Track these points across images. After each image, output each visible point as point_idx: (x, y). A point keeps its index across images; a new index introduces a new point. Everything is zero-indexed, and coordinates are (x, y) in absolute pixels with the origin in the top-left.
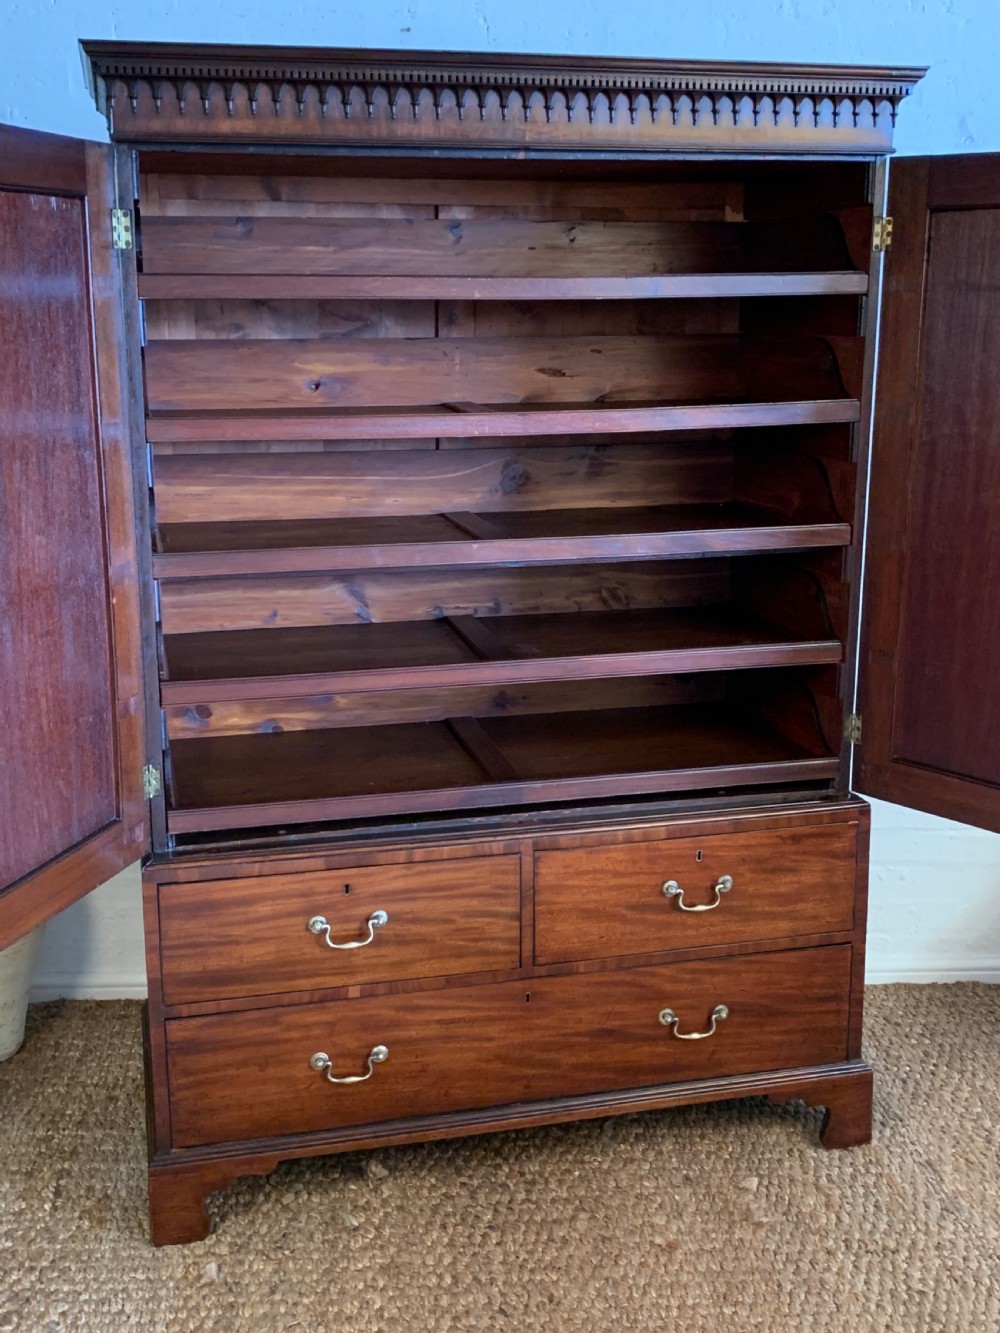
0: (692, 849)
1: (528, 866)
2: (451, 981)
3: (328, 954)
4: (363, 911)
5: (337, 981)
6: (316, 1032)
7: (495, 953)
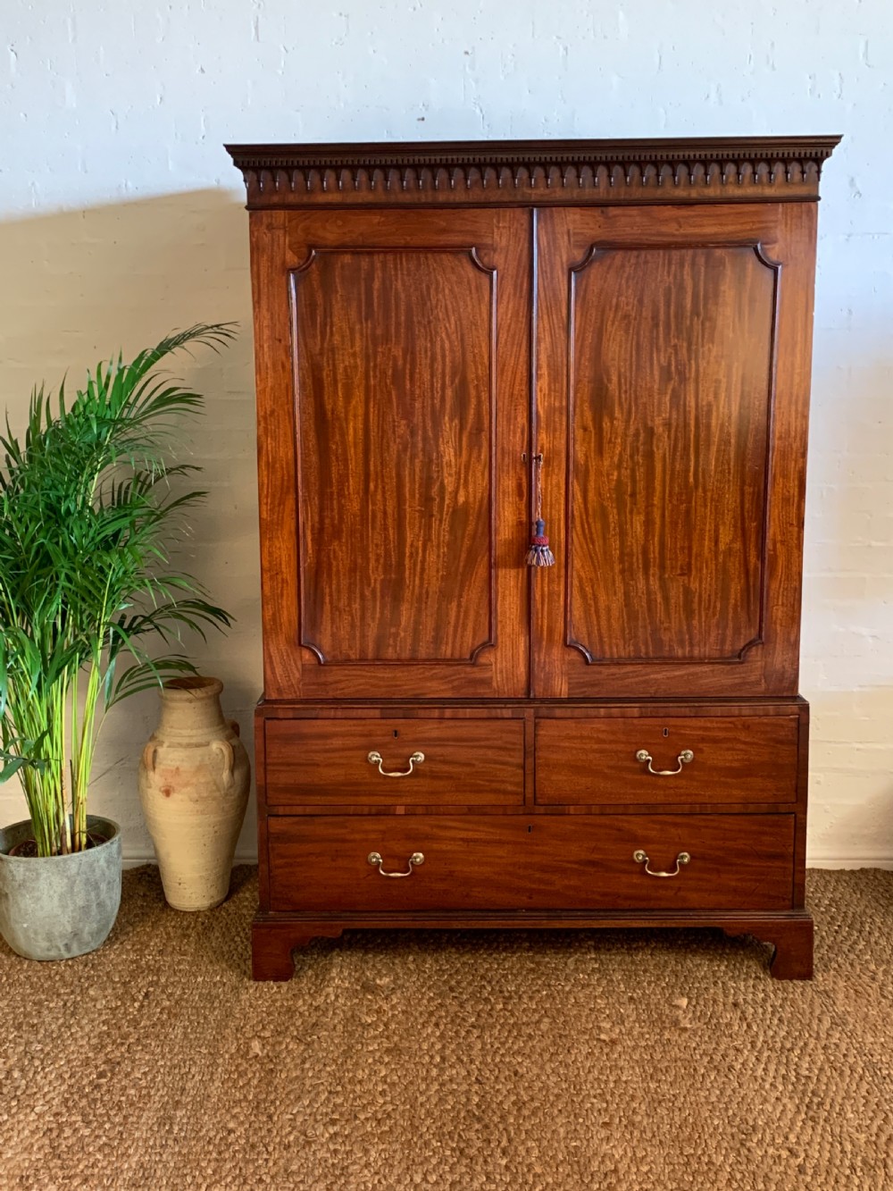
0: (660, 726)
1: (530, 729)
2: (471, 810)
3: (381, 781)
4: (406, 751)
5: (389, 801)
6: (373, 836)
7: (505, 792)
